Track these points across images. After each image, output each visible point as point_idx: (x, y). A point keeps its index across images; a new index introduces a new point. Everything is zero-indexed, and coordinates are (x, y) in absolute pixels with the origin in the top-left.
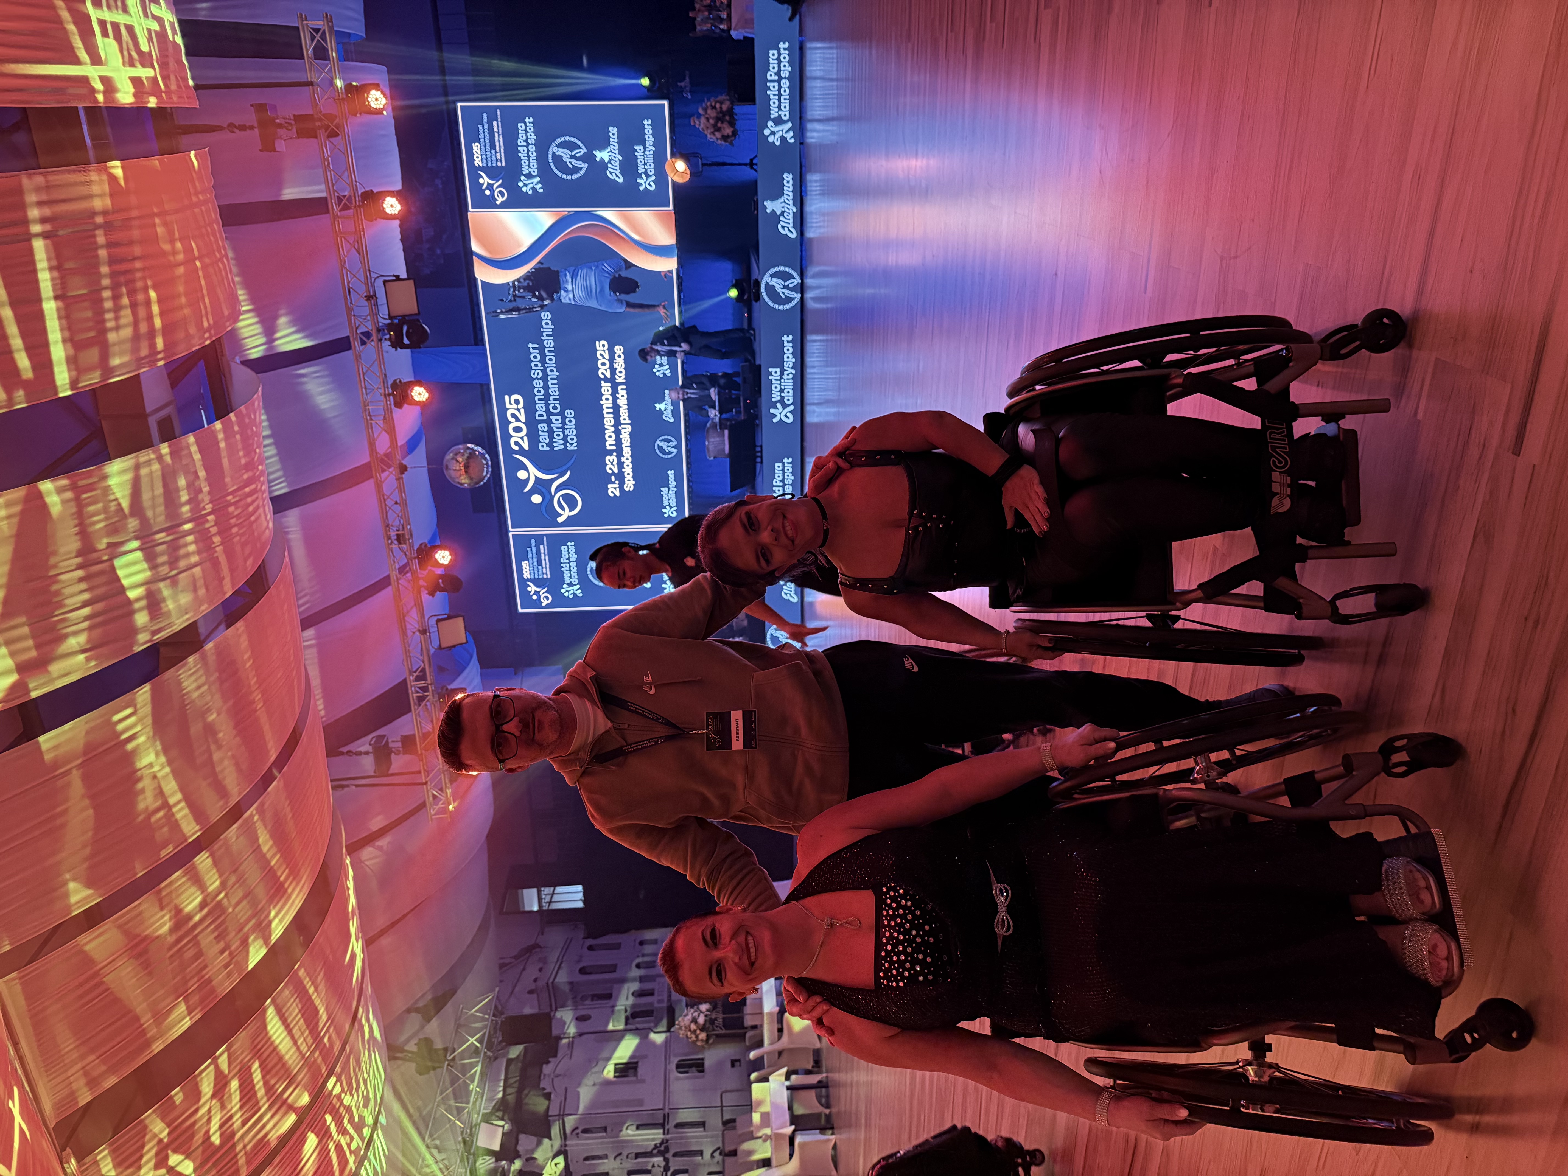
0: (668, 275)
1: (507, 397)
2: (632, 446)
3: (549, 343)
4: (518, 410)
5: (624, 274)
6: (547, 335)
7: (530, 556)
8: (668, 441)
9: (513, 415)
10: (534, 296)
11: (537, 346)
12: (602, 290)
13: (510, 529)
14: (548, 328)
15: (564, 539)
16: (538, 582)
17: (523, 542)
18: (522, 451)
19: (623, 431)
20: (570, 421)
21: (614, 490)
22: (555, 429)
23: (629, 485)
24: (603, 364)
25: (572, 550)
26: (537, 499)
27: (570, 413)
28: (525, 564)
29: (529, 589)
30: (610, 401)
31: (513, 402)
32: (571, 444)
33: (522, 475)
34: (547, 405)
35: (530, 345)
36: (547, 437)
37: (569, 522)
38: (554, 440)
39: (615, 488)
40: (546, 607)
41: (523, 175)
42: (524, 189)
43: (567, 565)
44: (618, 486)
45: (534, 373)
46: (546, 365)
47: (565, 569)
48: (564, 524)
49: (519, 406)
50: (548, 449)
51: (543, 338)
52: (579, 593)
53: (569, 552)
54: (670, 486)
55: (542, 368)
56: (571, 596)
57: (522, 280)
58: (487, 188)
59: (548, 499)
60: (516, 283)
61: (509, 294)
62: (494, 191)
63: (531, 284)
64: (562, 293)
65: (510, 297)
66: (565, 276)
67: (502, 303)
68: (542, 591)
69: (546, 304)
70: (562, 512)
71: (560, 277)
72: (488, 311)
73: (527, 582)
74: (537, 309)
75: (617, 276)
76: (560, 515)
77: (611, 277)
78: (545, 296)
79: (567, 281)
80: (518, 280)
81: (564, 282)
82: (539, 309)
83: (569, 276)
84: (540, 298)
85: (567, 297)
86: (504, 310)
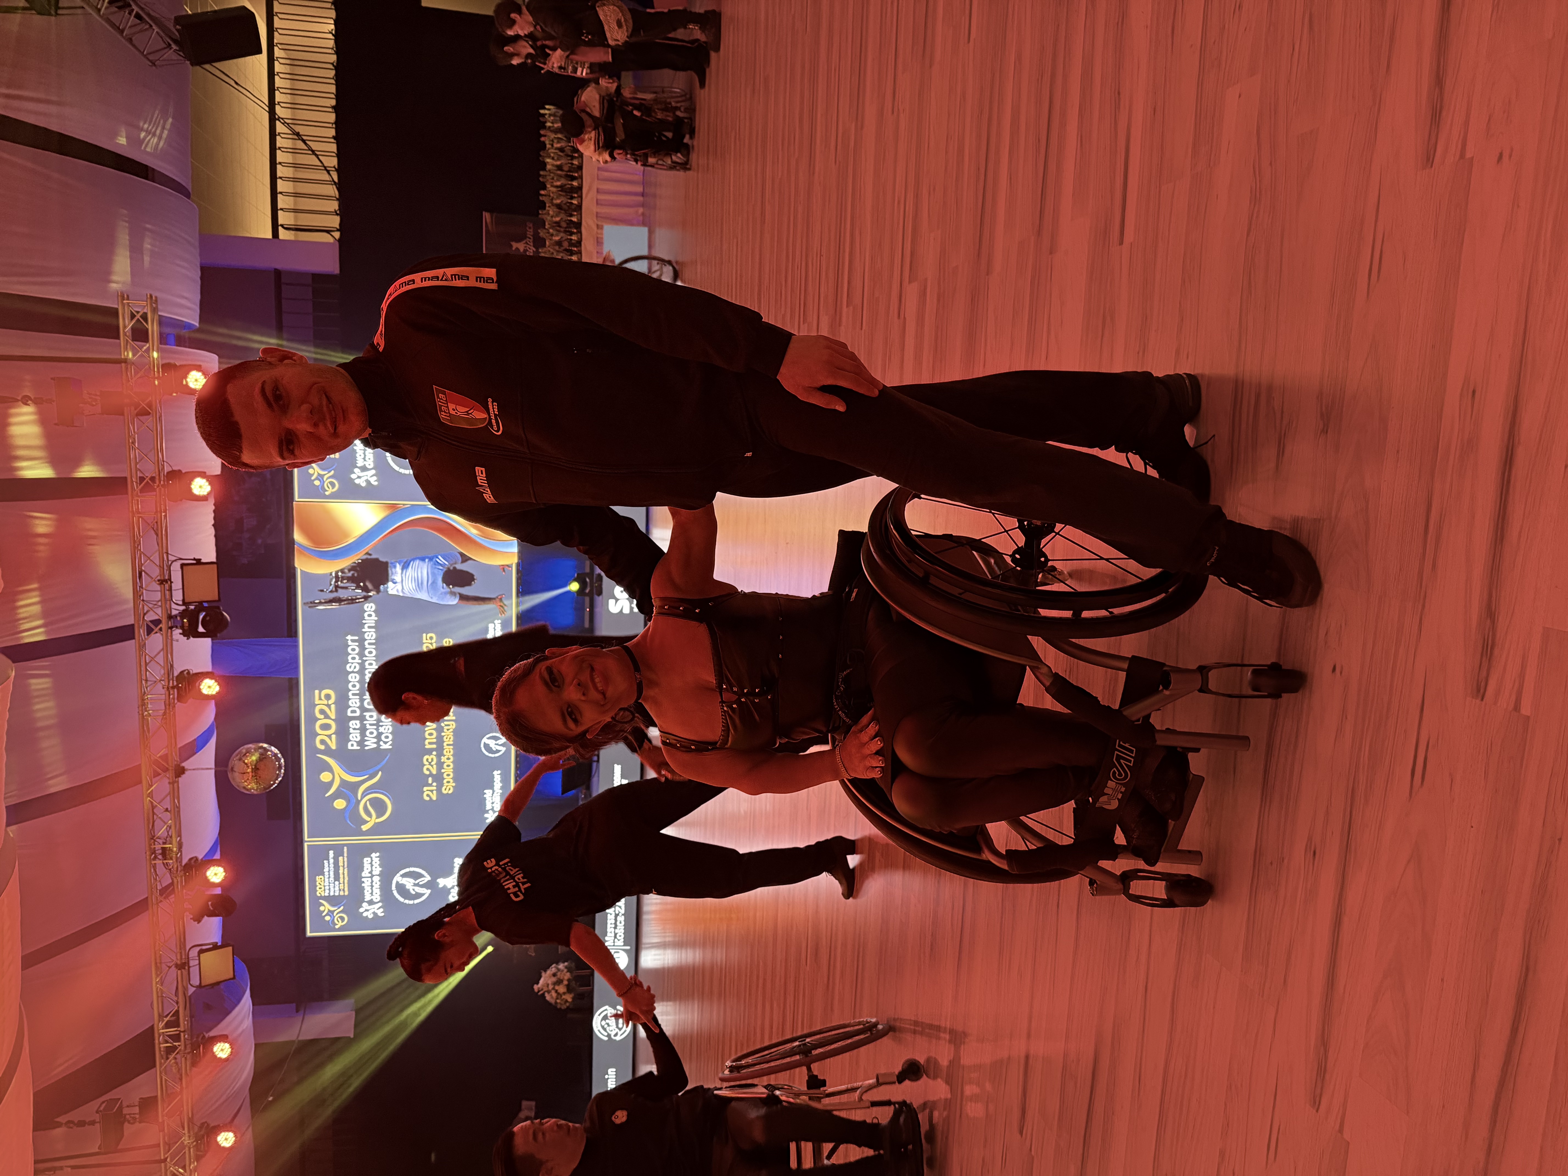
0: (507, 569)
1: (317, 692)
2: (455, 745)
3: (370, 635)
4: (329, 706)
5: (460, 567)
6: (369, 627)
7: (326, 870)
8: (496, 738)
9: (322, 712)
10: (358, 587)
11: (356, 638)
12: (434, 582)
13: (306, 838)
14: (370, 620)
15: (368, 849)
17: (320, 853)
18: (328, 752)
19: (446, 728)
21: (430, 793)
22: (368, 726)
23: (448, 787)
25: (376, 861)
26: (340, 804)
28: (320, 879)
29: (322, 908)
32: (385, 743)
33: (325, 777)
36: (358, 735)
37: (377, 830)
38: (366, 738)
39: (432, 791)
40: (339, 930)
41: (357, 467)
42: (357, 481)
43: (370, 879)
44: (435, 788)
45: (350, 667)
46: (365, 658)
47: (366, 884)
48: (369, 832)
49: (330, 702)
50: (359, 748)
51: (363, 630)
52: (380, 912)
53: (372, 865)
54: (495, 788)
55: (360, 661)
56: (371, 916)
57: (346, 571)
58: (317, 479)
59: (353, 804)
60: (340, 574)
61: (331, 585)
62: (324, 482)
63: (356, 575)
64: (390, 584)
65: (331, 587)
66: (395, 567)
67: (322, 593)
68: (337, 910)
69: (371, 596)
70: (368, 819)
71: (389, 569)
72: (305, 601)
73: (321, 901)
74: (361, 600)
75: (452, 568)
76: (366, 822)
77: (445, 570)
78: (370, 586)
79: (396, 573)
80: (342, 571)
81: (392, 574)
82: (363, 600)
83: (398, 568)
84: (366, 589)
85: (395, 589)
86: (323, 601)
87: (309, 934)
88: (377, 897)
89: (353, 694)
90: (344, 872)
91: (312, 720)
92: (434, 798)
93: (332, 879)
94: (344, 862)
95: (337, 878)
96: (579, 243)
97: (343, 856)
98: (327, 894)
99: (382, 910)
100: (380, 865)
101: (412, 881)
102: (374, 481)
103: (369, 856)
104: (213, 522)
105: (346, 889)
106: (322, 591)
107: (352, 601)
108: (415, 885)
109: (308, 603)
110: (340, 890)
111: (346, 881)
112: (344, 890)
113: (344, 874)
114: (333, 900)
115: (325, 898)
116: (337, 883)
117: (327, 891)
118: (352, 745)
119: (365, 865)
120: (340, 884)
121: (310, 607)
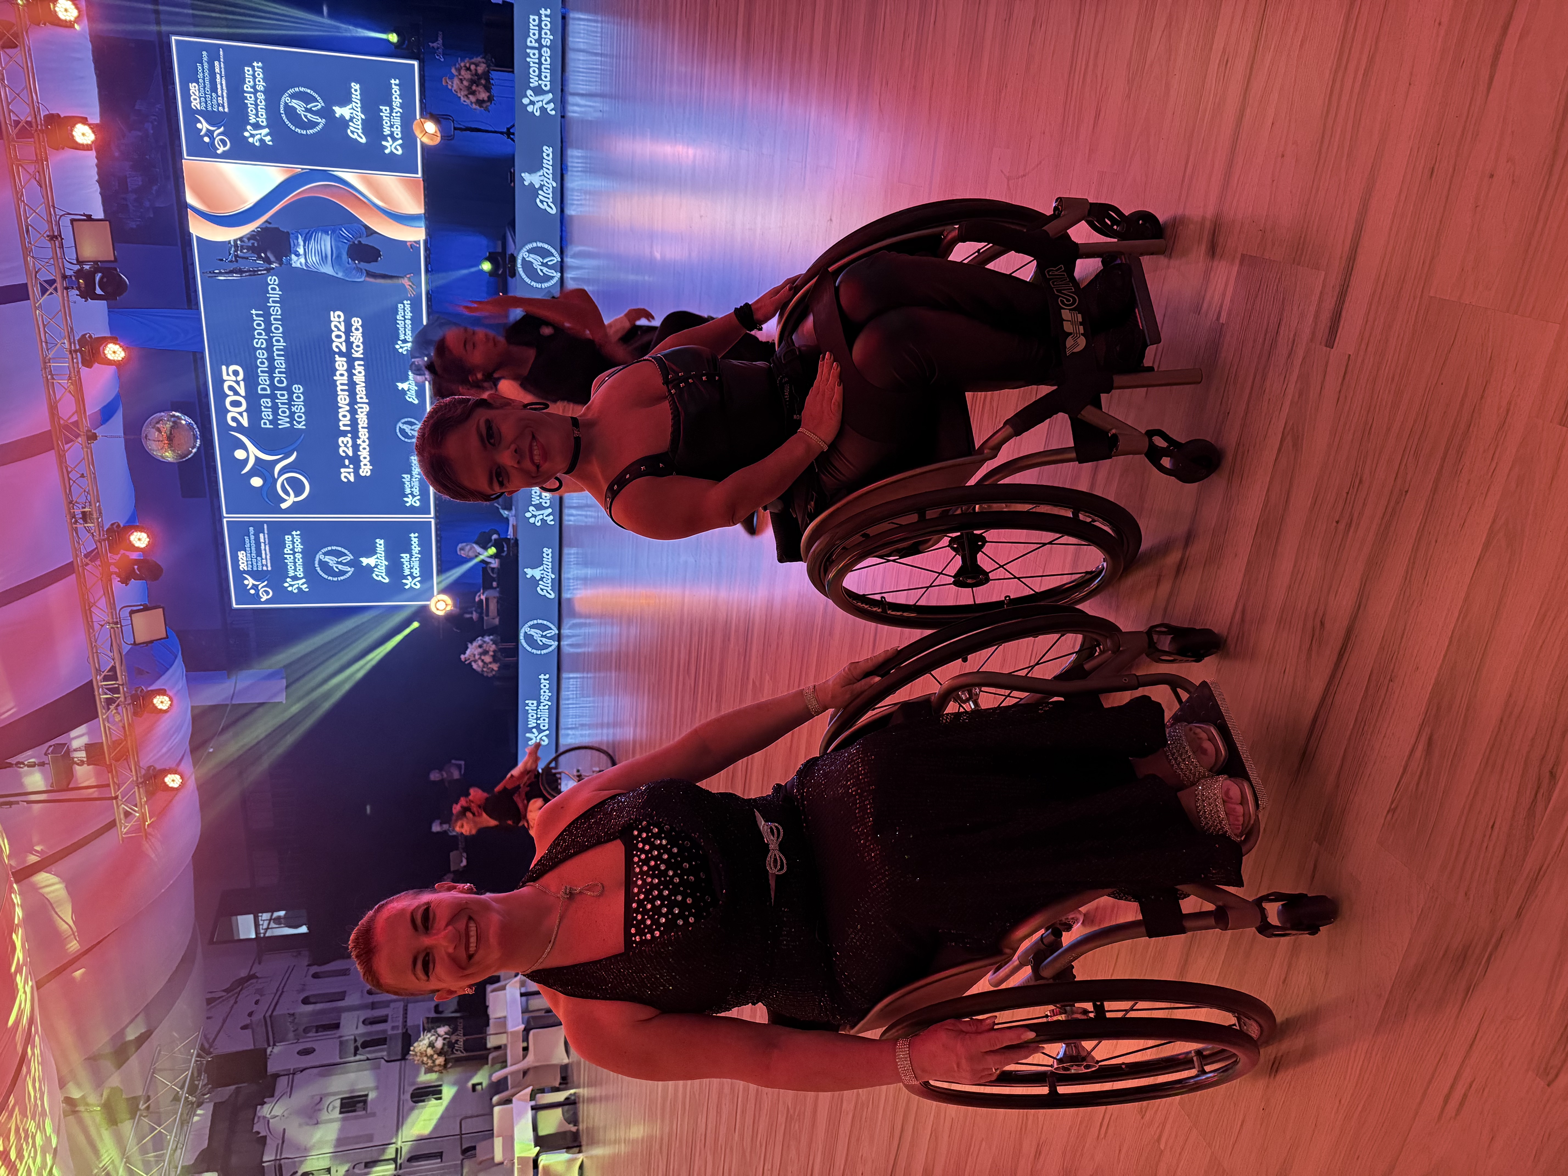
0: (415, 246)
1: (224, 368)
2: (370, 428)
3: (276, 311)
4: (238, 382)
5: (364, 241)
6: (274, 302)
7: (248, 545)
8: (412, 424)
9: (231, 388)
10: (260, 258)
11: (261, 312)
12: (339, 256)
13: (225, 515)
14: (274, 294)
15: (288, 528)
16: (257, 575)
17: (240, 530)
18: (240, 428)
19: (359, 410)
20: (298, 397)
21: (347, 475)
22: (280, 406)
23: (366, 470)
24: (338, 337)
25: (297, 540)
26: (256, 482)
27: (298, 389)
28: (241, 555)
29: (246, 582)
30: (345, 377)
31: (231, 373)
32: (299, 423)
33: (240, 454)
34: (272, 378)
35: (254, 312)
36: (270, 413)
37: (296, 508)
38: (279, 417)
39: (349, 473)
40: (265, 603)
42: (251, 140)
43: (292, 556)
44: (352, 470)
46: (271, 335)
47: (289, 559)
48: (288, 511)
49: (239, 379)
50: (272, 427)
51: (268, 304)
52: (305, 588)
53: (293, 543)
55: (267, 337)
56: (295, 591)
57: (246, 240)
59: (269, 481)
60: (239, 242)
61: (230, 254)
62: (214, 139)
63: (256, 245)
64: (293, 256)
65: (230, 257)
67: (222, 262)
68: (262, 584)
69: (273, 268)
70: (286, 497)
71: (291, 240)
72: (204, 270)
73: (244, 575)
74: (263, 272)
75: (356, 242)
76: (284, 500)
77: (350, 243)
78: (272, 258)
79: (299, 245)
80: (241, 239)
81: (294, 245)
82: (265, 272)
83: (300, 239)
84: (267, 260)
85: (299, 262)
86: (223, 271)
87: (235, 606)
88: (300, 574)
90: (265, 549)
91: (221, 396)
92: (352, 479)
93: (254, 554)
94: (265, 539)
95: (259, 553)
97: (264, 533)
98: (250, 569)
100: (302, 543)
101: (334, 559)
103: (290, 533)
104: (97, 177)
105: (269, 565)
106: (222, 260)
108: (338, 563)
109: (206, 272)
115: (248, 572)
117: (250, 566)
119: (286, 542)
120: (262, 559)
121: (209, 277)
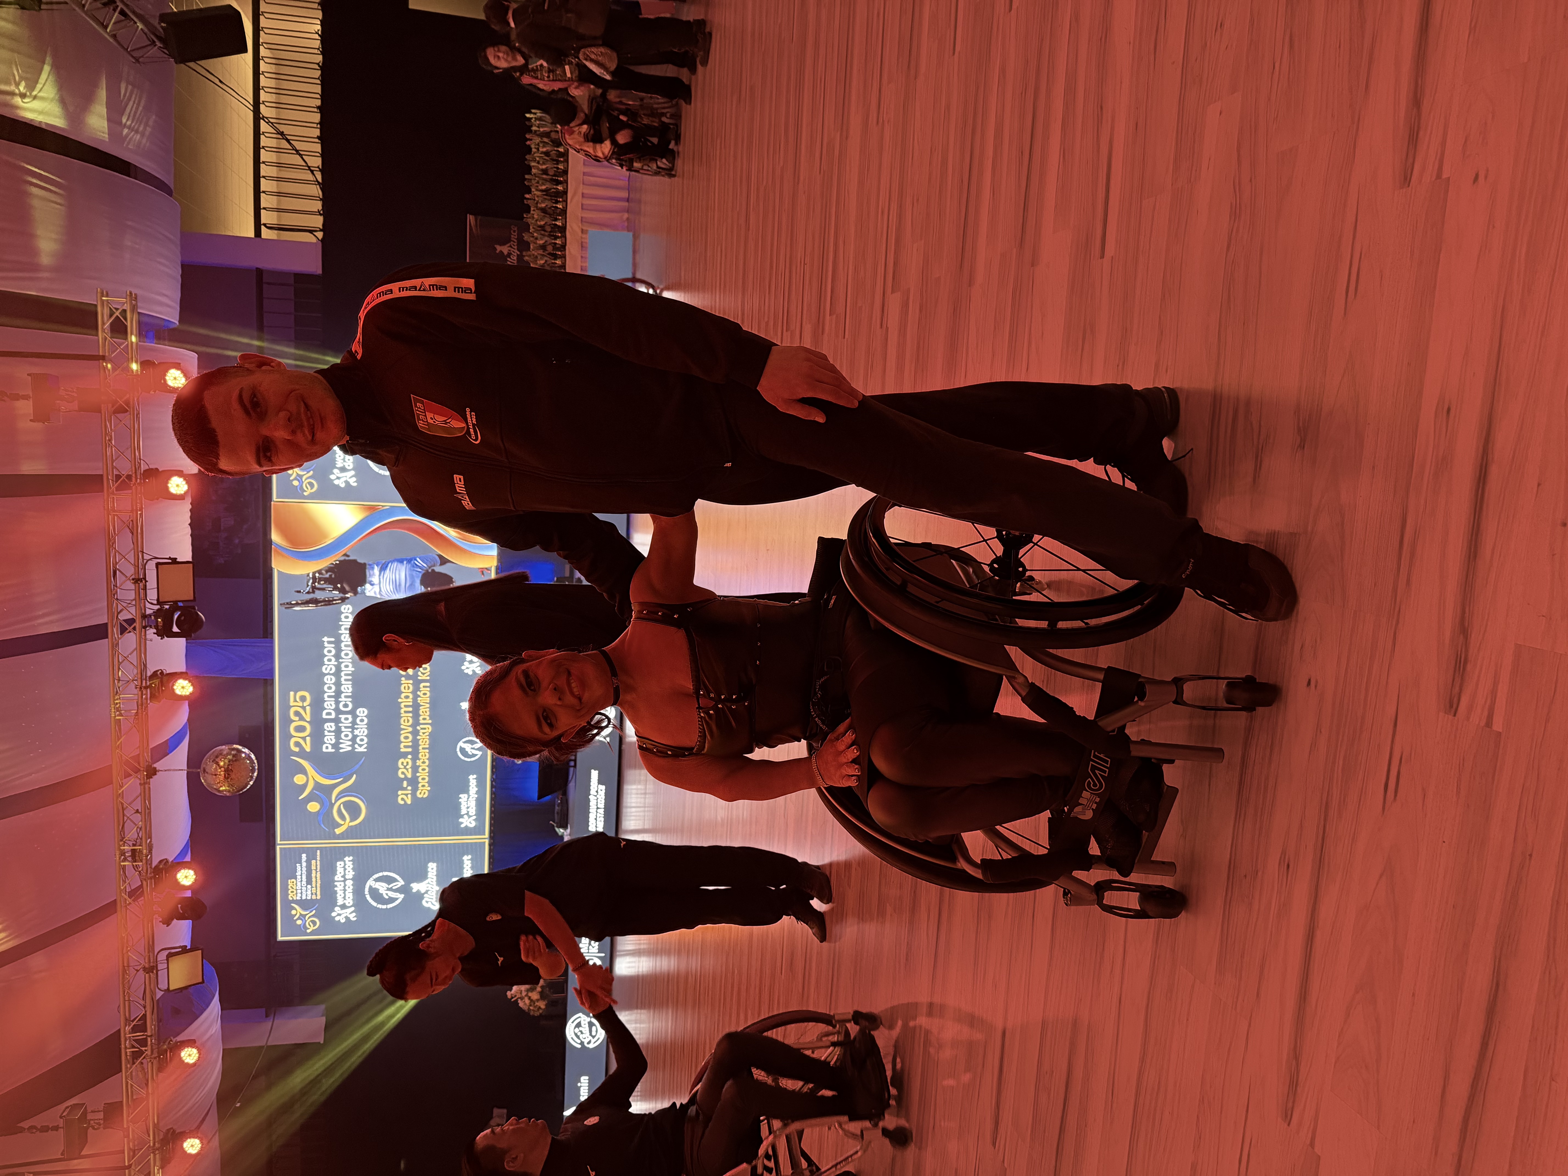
0: (486, 572)
1: (292, 693)
2: (432, 748)
4: (304, 708)
5: (438, 569)
7: (298, 873)
8: (472, 742)
9: (297, 714)
10: (335, 588)
11: (333, 639)
12: (411, 584)
13: (279, 841)
15: (341, 854)
17: (293, 857)
18: (302, 754)
19: (421, 731)
20: (362, 720)
21: (405, 797)
22: (343, 729)
23: (423, 792)
26: (313, 807)
27: (362, 712)
28: (292, 882)
29: (294, 912)
30: (410, 699)
31: (298, 699)
32: (360, 746)
33: (299, 779)
34: (337, 703)
36: (333, 737)
37: (351, 833)
38: (341, 741)
39: (406, 795)
40: (311, 934)
41: (337, 468)
42: (336, 482)
43: (342, 883)
44: (410, 792)
45: (326, 669)
46: (341, 660)
47: (339, 888)
48: (342, 836)
49: (305, 704)
50: (333, 750)
51: (340, 632)
52: (353, 918)
53: (345, 869)
54: (471, 793)
55: (336, 663)
56: (343, 921)
57: (324, 572)
58: (295, 479)
59: (327, 807)
60: (317, 575)
61: (308, 586)
62: (303, 482)
63: (333, 576)
64: (368, 586)
65: (308, 589)
66: (373, 568)
67: (299, 594)
68: (309, 914)
69: (348, 598)
70: (342, 822)
71: (367, 571)
72: (282, 602)
73: (292, 905)
74: (337, 602)
75: (430, 571)
76: (339, 825)
77: (424, 572)
78: (347, 588)
79: (374, 575)
80: (320, 572)
81: (370, 575)
82: (340, 601)
83: (376, 570)
84: (343, 591)
85: (373, 591)
86: (300, 602)
87: (280, 938)
88: (349, 901)
89: (329, 697)
90: (316, 876)
91: (287, 721)
92: (409, 802)
93: (304, 882)
94: (316, 865)
95: (309, 881)
96: (563, 247)
97: (316, 860)
98: (298, 898)
99: (354, 914)
100: (353, 869)
101: (385, 885)
102: (353, 482)
103: (342, 859)
104: (189, 521)
105: (319, 893)
106: (299, 592)
107: (329, 602)
108: (388, 889)
109: (284, 604)
110: (312, 894)
111: (318, 885)
112: (316, 894)
113: (316, 877)
114: (304, 904)
115: (297, 902)
116: (309, 886)
117: (299, 895)
118: (327, 748)
119: (338, 868)
120: (312, 887)
121: (286, 608)
